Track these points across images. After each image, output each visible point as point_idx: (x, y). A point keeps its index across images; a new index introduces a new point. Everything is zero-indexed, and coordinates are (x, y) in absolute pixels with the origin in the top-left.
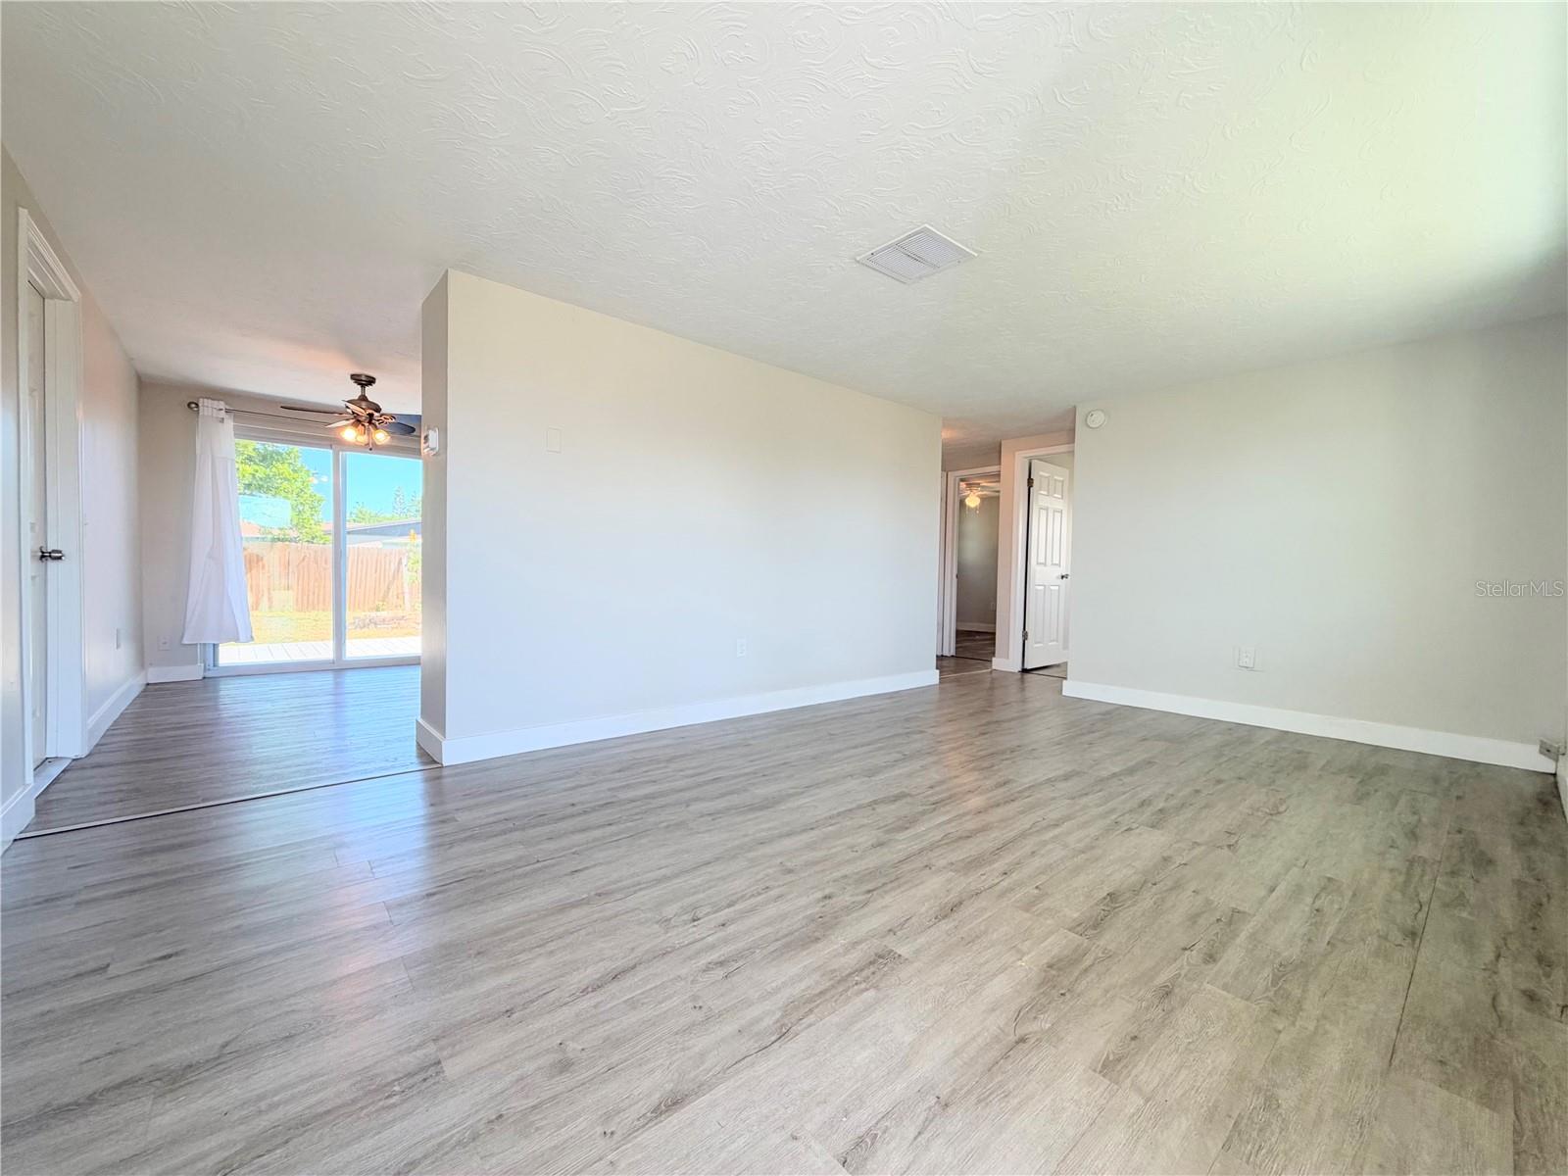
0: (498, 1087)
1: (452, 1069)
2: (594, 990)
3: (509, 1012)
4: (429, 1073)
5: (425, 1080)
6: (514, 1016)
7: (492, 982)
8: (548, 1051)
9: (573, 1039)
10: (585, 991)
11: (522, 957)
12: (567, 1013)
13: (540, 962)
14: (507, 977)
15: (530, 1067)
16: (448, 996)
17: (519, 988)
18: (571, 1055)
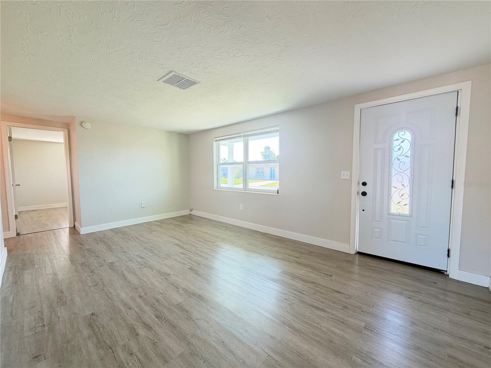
0: (358, 315)
1: (363, 324)
2: (324, 310)
3: (343, 322)
4: (368, 327)
5: (369, 327)
6: (342, 321)
7: (338, 331)
8: (345, 311)
9: (339, 308)
10: (325, 311)
11: (325, 330)
12: (333, 312)
13: (323, 325)
14: (334, 329)
15: (351, 312)
16: (350, 339)
17: (335, 324)
18: (342, 307)
